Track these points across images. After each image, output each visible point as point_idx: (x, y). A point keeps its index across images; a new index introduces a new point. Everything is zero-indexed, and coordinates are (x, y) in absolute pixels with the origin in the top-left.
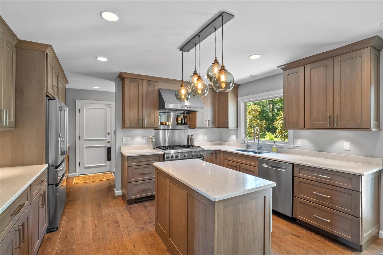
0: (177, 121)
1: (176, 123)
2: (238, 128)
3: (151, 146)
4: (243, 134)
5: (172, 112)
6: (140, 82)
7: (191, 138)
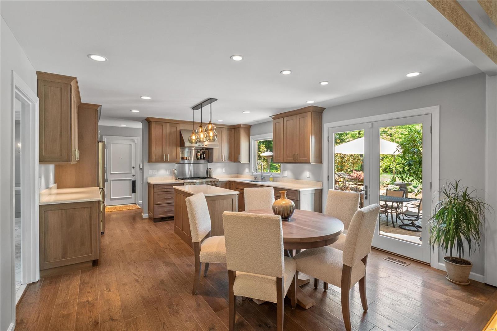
0: (197, 156)
1: (196, 159)
2: (250, 163)
3: (174, 177)
4: (254, 168)
5: (193, 149)
6: (164, 124)
7: (209, 171)
